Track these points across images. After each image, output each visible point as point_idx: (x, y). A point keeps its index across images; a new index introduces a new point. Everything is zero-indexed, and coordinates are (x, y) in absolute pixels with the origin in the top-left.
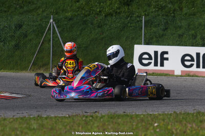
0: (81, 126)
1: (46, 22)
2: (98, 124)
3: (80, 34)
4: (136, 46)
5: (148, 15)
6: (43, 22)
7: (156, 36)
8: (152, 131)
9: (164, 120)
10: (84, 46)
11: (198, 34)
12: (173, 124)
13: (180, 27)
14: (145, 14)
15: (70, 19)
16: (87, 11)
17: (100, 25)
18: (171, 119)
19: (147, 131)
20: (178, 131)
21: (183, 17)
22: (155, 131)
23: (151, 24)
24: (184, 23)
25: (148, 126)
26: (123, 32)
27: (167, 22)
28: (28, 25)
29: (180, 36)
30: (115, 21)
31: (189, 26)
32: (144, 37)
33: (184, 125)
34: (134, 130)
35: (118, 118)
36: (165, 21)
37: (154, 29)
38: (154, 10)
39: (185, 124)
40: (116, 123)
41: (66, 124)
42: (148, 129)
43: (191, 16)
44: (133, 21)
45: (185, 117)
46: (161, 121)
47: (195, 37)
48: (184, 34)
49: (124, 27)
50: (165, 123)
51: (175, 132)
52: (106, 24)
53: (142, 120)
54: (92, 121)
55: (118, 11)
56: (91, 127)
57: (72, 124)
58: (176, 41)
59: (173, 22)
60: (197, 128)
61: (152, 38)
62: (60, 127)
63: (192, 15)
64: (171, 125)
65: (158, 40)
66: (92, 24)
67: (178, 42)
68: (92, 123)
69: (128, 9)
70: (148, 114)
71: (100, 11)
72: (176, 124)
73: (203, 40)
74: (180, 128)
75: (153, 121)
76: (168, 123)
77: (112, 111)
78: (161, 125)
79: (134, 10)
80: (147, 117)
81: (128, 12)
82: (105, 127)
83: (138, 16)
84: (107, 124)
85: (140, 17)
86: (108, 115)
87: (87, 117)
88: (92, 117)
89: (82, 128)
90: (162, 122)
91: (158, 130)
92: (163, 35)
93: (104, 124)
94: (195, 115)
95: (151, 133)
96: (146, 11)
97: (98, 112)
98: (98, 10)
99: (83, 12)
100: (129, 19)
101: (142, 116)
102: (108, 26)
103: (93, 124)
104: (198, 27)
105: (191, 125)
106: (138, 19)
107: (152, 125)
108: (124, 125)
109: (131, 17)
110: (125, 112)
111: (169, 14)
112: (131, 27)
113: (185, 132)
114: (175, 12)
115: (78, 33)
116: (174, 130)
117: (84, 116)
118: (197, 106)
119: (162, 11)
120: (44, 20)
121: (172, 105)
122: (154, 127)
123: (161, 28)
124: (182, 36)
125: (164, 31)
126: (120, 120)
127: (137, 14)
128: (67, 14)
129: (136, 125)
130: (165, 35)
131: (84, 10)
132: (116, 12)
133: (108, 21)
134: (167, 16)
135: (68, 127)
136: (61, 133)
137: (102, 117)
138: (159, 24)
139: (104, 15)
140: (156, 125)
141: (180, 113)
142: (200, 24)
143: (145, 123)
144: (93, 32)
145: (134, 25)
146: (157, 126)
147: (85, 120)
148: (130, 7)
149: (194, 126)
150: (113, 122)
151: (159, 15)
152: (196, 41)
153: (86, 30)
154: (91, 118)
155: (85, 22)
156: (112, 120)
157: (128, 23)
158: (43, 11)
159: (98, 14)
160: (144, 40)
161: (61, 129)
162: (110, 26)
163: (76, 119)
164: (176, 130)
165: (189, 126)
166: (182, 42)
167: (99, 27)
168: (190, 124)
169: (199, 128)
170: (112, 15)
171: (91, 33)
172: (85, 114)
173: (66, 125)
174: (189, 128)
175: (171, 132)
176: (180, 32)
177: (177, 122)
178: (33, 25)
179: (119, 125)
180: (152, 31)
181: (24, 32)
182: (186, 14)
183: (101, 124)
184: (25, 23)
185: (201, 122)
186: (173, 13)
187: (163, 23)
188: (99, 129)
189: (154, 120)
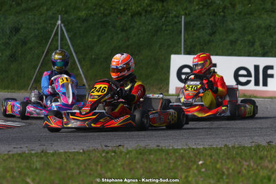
0: (99, 164)
1: (51, 24)
2: (123, 163)
3: (99, 40)
4: (173, 56)
5: (189, 14)
6: (48, 24)
7: (200, 43)
8: (196, 171)
9: (211, 156)
10: (103, 56)
11: (257, 40)
12: (223, 162)
13: (233, 31)
14: (186, 13)
15: (85, 20)
16: (107, 9)
17: (125, 28)
18: (221, 155)
19: (188, 172)
20: (231, 171)
21: (236, 17)
22: (199, 171)
23: (194, 26)
24: (238, 25)
25: (190, 164)
26: (155, 38)
27: (215, 24)
28: (28, 29)
29: (233, 43)
30: (144, 23)
31: (244, 29)
32: (184, 44)
33: (238, 162)
34: (171, 169)
35: (150, 154)
36: (212, 22)
37: (197, 33)
38: (197, 7)
39: (240, 161)
40: (146, 161)
41: (79, 162)
42: (190, 168)
43: (247, 16)
44: (169, 22)
45: (239, 152)
46: (207, 157)
47: (252, 43)
48: (237, 40)
49: (157, 31)
50: (213, 161)
51: (226, 173)
52: (133, 27)
53: (182, 157)
54: (114, 158)
55: (150, 9)
56: (114, 166)
57: (88, 161)
58: (227, 50)
59: (223, 23)
60: (255, 167)
61: (195, 46)
62: (72, 166)
63: (248, 14)
64: (221, 162)
65: (203, 48)
66: (114, 27)
67: (230, 52)
68: (114, 161)
69: (163, 6)
70: (190, 148)
71: (125, 10)
72: (228, 161)
73: (264, 48)
74: (233, 167)
75: (196, 157)
76: (218, 161)
77: (142, 144)
78: (208, 163)
79: (170, 8)
80: (189, 152)
81: (163, 10)
82: (132, 166)
83: (176, 16)
84: (134, 161)
85: (178, 16)
86: (136, 149)
87: (107, 153)
88: (115, 152)
89: (101, 167)
90: (209, 159)
91: (203, 170)
92: (209, 42)
93: (131, 162)
94: (253, 149)
95: (194, 173)
96: (186, 9)
97: (123, 146)
98: (122, 8)
99: (102, 10)
100: (163, 20)
101: (182, 151)
102: (135, 30)
103: (116, 162)
104: (256, 31)
105: (247, 163)
106: (176, 20)
107: (195, 162)
108: (157, 163)
109: (166, 17)
110: (158, 146)
111: (217, 13)
112: (167, 30)
113: (239, 173)
114: (226, 10)
115: (95, 39)
116: (224, 170)
117: (104, 151)
118: (256, 138)
119: (208, 8)
120: (49, 22)
121: (222, 136)
122: (198, 165)
123: (206, 33)
124: (235, 42)
125: (211, 36)
126: (152, 156)
127: (175, 13)
128: (79, 14)
129: (174, 163)
130: (213, 41)
131: (104, 7)
132: (146, 11)
133: (135, 22)
134: (214, 15)
135: (82, 166)
136: (73, 175)
137: (128, 152)
138: (204, 27)
139: (130, 14)
140: (201, 162)
141: (233, 147)
142: (259, 27)
143: (186, 160)
144: (115, 38)
145: (170, 27)
146: (201, 164)
147: (105, 157)
148: (165, 4)
149: (252, 164)
150: (142, 159)
151: (204, 15)
152: (254, 50)
153: (106, 35)
154: (113, 154)
155: (104, 24)
156: (141, 156)
157: (163, 25)
158: (47, 10)
159: (122, 14)
160: (185, 48)
161: (73, 168)
162: (138, 30)
163: (93, 156)
164: (228, 169)
165: (245, 164)
166: (234, 50)
167: (123, 30)
168: (246, 161)
169: (259, 168)
170: (141, 15)
171: (112, 38)
172: (105, 148)
173: (80, 164)
174: (245, 167)
175: (221, 172)
176: (232, 37)
177: (228, 159)
178: (34, 29)
179: (151, 163)
180: (195, 35)
181: (23, 38)
182: (240, 13)
183: (127, 162)
184: (24, 25)
185: (261, 158)
186: (223, 11)
187: (209, 25)
188: (124, 169)
189: (198, 156)
